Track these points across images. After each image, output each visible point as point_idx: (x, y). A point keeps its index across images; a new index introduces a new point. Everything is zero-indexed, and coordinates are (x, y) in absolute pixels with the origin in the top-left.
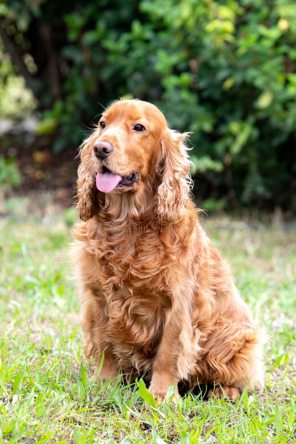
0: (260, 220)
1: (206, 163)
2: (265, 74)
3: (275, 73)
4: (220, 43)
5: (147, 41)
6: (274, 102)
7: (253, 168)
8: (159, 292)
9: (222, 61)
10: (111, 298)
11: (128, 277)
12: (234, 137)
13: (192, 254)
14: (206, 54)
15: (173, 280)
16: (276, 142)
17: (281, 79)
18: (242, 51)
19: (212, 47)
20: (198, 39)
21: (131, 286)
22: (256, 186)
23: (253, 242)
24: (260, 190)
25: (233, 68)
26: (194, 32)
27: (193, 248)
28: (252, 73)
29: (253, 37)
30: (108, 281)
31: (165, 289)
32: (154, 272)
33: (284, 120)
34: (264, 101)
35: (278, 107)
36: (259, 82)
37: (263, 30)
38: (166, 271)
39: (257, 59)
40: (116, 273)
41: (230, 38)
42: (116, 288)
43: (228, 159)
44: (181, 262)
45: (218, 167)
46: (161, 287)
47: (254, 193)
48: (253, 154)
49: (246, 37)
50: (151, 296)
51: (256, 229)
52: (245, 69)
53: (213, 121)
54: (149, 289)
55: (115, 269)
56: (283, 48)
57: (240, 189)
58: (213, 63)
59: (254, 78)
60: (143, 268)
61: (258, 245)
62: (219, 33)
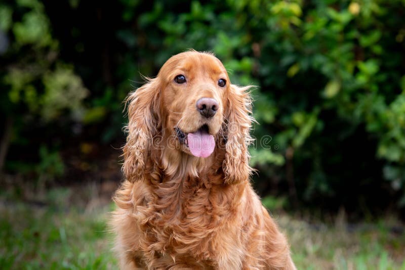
0: (323, 220)
1: (266, 156)
2: (333, 60)
3: (343, 60)
4: (285, 25)
5: (207, 23)
6: (341, 91)
7: (317, 163)
8: (203, 261)
9: (287, 45)
10: (152, 266)
11: (171, 242)
12: (297, 129)
13: (242, 218)
14: (270, 38)
15: (220, 246)
16: (343, 136)
17: (350, 67)
18: (309, 36)
19: (277, 29)
20: (262, 21)
21: (174, 252)
22: (319, 183)
23: (314, 241)
24: (324, 187)
25: (298, 53)
26: (258, 14)
27: (243, 212)
28: (319, 60)
29: (321, 21)
30: (150, 247)
31: (210, 258)
32: (201, 236)
33: (351, 112)
34: (331, 90)
35: (346, 98)
36: (327, 69)
37: (332, 13)
38: (212, 235)
39: (324, 44)
40: (159, 239)
41: (296, 21)
42: (157, 255)
43: (290, 152)
44: (229, 226)
45: (279, 160)
46: (207, 254)
47: (317, 191)
48: (317, 148)
49: (314, 21)
50: (195, 265)
51: (317, 229)
52: (311, 55)
53: (275, 111)
54: (193, 258)
55: (158, 234)
56: (354, 34)
57: (302, 187)
58: (278, 48)
59: (321, 65)
60: (190, 231)
61: (318, 245)
62: (285, 15)
